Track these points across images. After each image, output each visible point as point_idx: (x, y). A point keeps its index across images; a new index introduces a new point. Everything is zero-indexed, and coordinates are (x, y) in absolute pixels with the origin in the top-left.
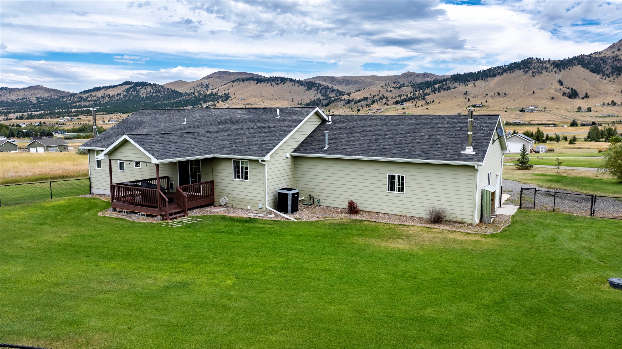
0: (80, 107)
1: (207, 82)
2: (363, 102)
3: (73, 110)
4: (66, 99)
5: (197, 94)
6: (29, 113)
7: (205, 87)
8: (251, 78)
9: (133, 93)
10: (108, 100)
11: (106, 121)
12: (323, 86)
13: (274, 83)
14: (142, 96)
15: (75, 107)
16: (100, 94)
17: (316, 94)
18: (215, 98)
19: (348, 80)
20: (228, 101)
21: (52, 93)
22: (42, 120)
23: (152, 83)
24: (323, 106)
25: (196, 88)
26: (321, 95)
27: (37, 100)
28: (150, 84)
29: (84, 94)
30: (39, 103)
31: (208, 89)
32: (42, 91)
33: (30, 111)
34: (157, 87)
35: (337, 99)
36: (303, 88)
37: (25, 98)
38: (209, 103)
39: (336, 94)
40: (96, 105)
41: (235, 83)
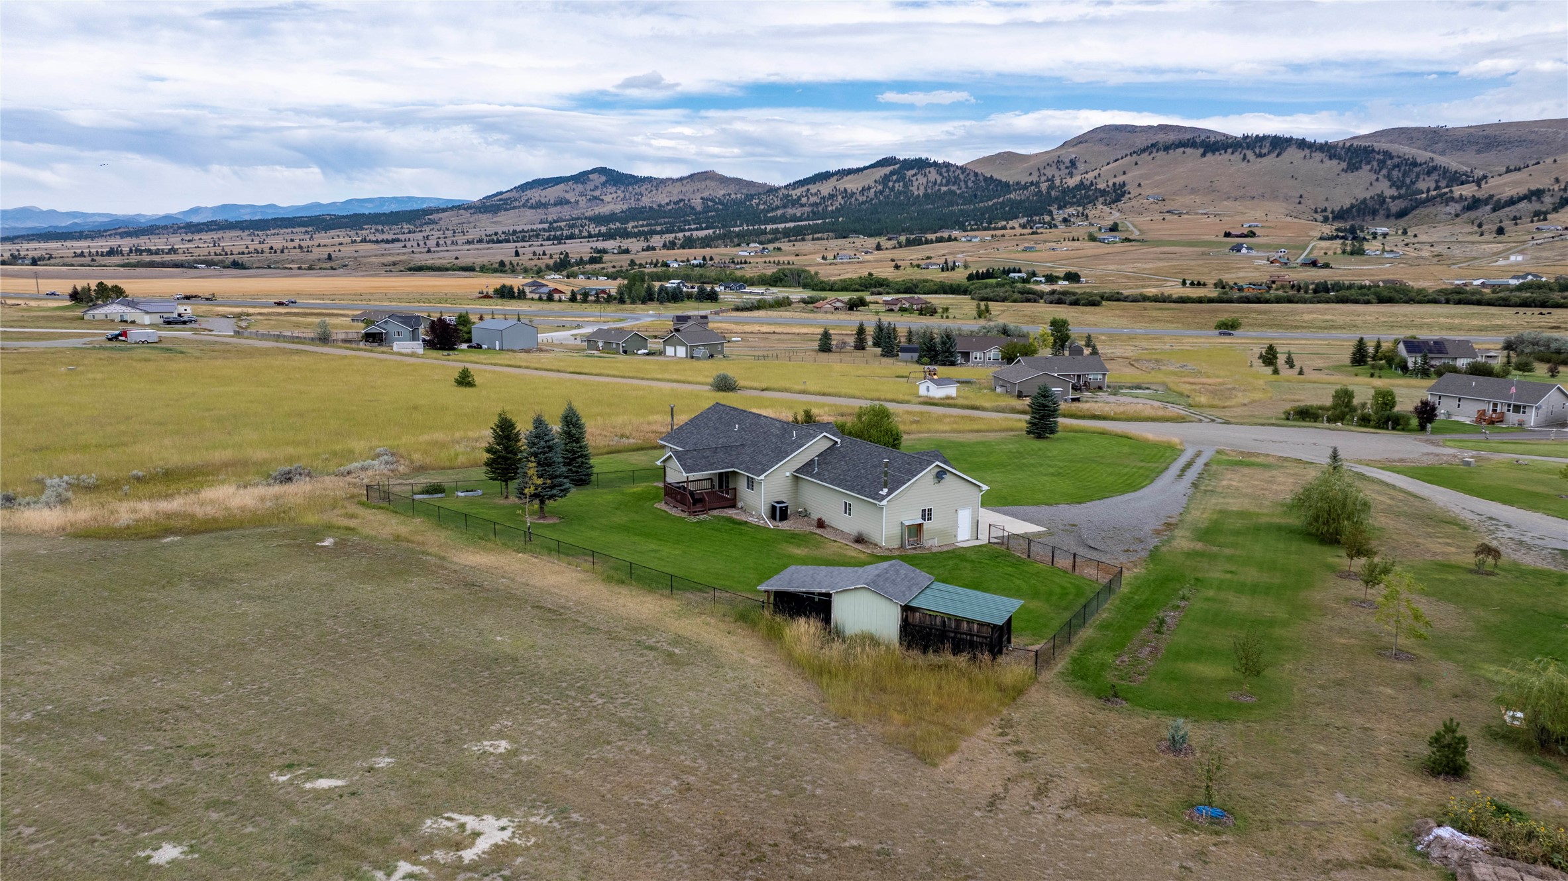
0: (783, 219)
1: (1072, 153)
2: (1523, 205)
3: (769, 227)
4: (757, 201)
5: (1044, 187)
6: (687, 234)
7: (1067, 168)
8: (1189, 140)
9: (897, 185)
10: (843, 202)
11: (830, 256)
12: (1399, 157)
13: (1250, 154)
14: (916, 193)
15: (774, 220)
16: (826, 188)
17: (1375, 183)
18: (1088, 197)
19: (1486, 137)
20: (1120, 204)
21: (732, 189)
22: (708, 252)
23: (940, 161)
24: (1388, 216)
25: (1045, 172)
26: (1389, 183)
27: (703, 203)
28: (935, 164)
29: (794, 189)
30: (706, 209)
31: (1074, 171)
32: (712, 184)
33: (690, 230)
34: (952, 169)
35: (1434, 198)
36: (1334, 166)
37: (681, 200)
38: (1071, 210)
39: (1437, 182)
40: (815, 215)
41: (1145, 156)
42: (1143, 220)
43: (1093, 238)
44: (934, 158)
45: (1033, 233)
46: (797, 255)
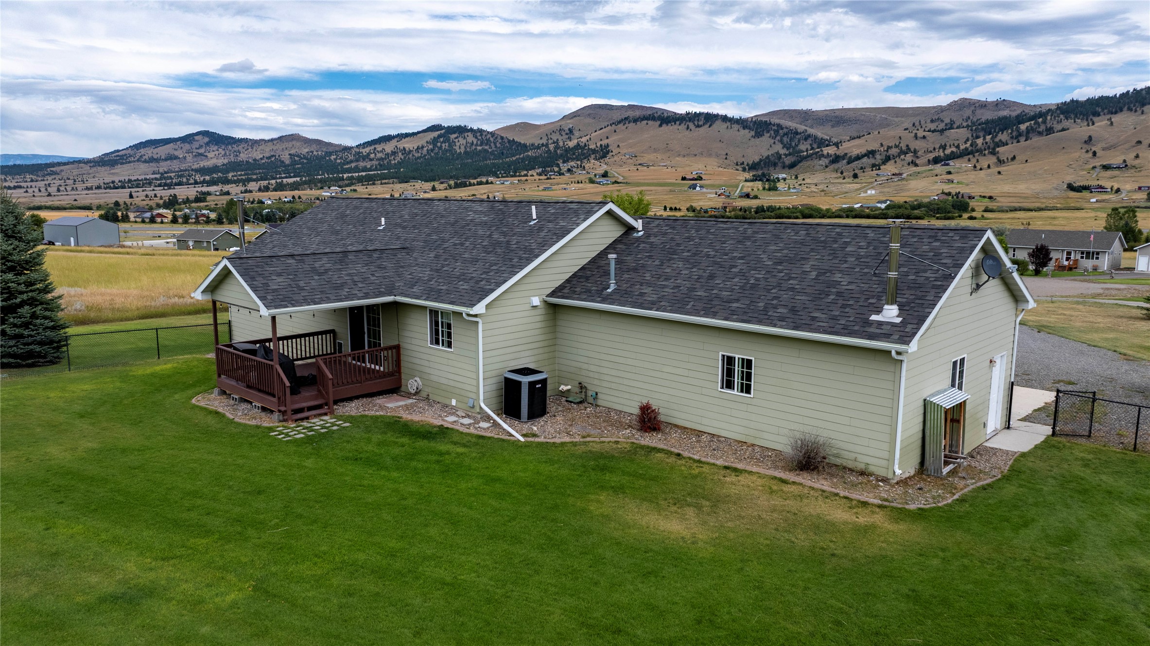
0: (357, 169)
1: (570, 124)
2: (865, 160)
3: (345, 176)
4: (335, 157)
5: (552, 147)
6: (278, 181)
7: (567, 134)
8: (650, 115)
9: (443, 145)
10: (402, 158)
11: (397, 195)
12: (787, 128)
13: (691, 125)
14: (458, 151)
15: (349, 171)
16: (389, 147)
17: (773, 145)
18: (584, 154)
19: (836, 117)
20: (606, 159)
21: (314, 147)
22: (296, 193)
23: (475, 128)
24: (784, 167)
25: (552, 137)
26: (782, 146)
27: (291, 158)
28: (472, 130)
29: (364, 148)
30: (294, 163)
31: (572, 136)
32: (298, 144)
33: (280, 178)
34: (484, 134)
35: (812, 154)
36: (747, 134)
37: (273, 156)
38: (572, 164)
39: (811, 145)
40: (381, 167)
41: (621, 125)
42: (624, 170)
43: (592, 181)
44: (470, 125)
45: (548, 179)
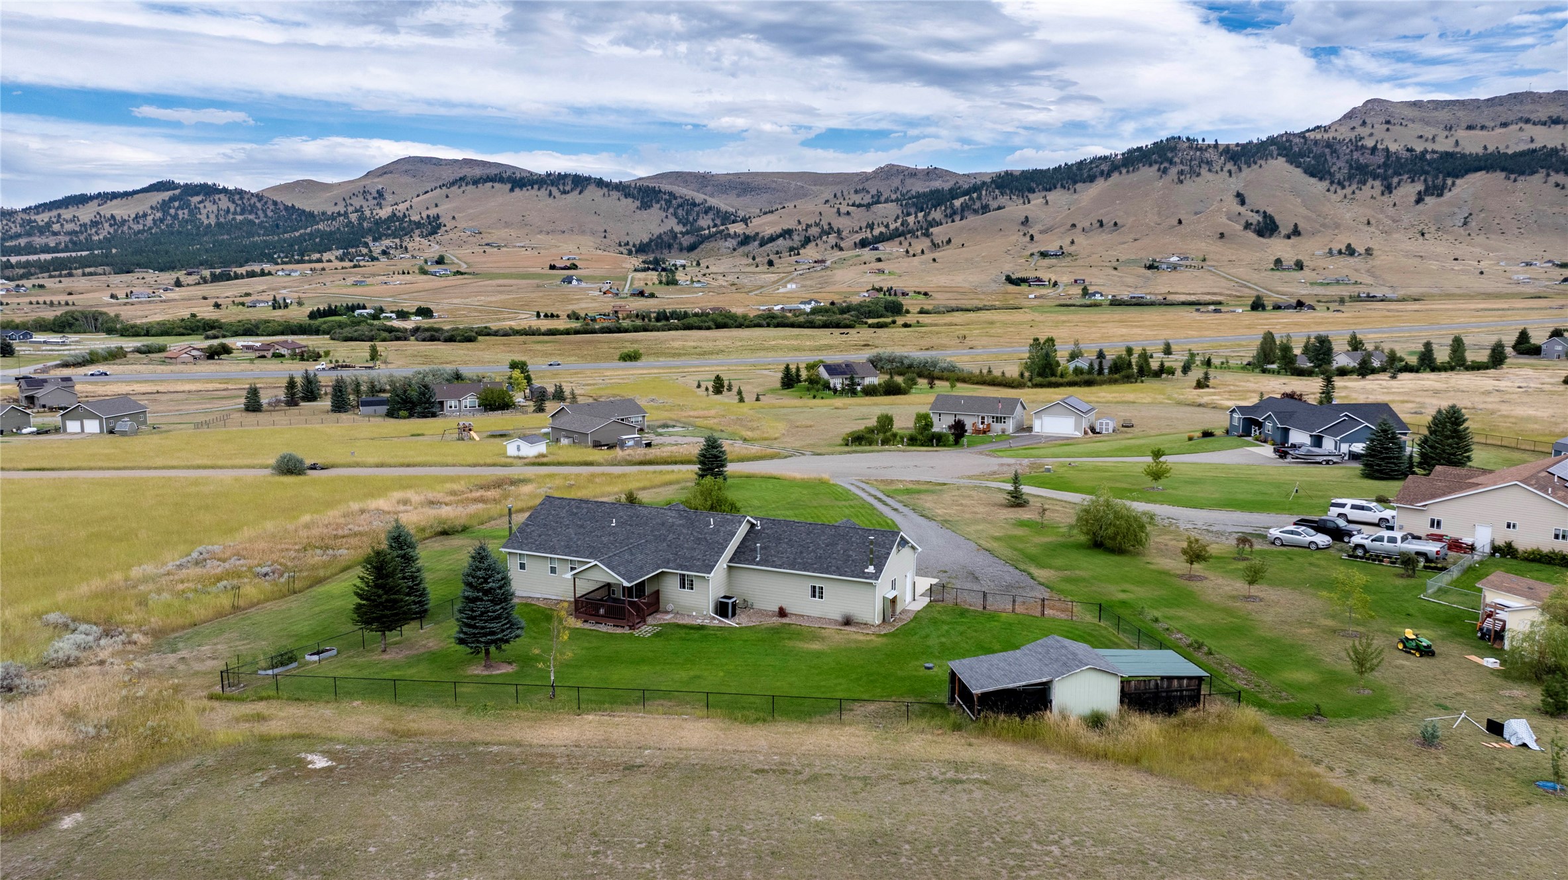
0: (30, 249)
1: (377, 184)
2: (780, 241)
3: (13, 260)
5: (354, 217)
7: (375, 198)
8: (496, 175)
9: (180, 212)
10: (112, 231)
11: (122, 294)
12: (681, 197)
13: (555, 191)
14: (206, 222)
16: (86, 214)
17: (665, 220)
18: (403, 229)
19: (741, 183)
20: (438, 236)
23: (231, 187)
24: (681, 250)
25: (352, 202)
26: (676, 221)
28: (225, 191)
29: (38, 213)
31: (383, 202)
34: (246, 197)
35: (716, 233)
36: (630, 204)
38: (387, 242)
39: (713, 220)
40: (76, 246)
41: (454, 188)
42: (465, 252)
43: (423, 272)
44: (222, 184)
45: (355, 266)
46: (70, 294)
